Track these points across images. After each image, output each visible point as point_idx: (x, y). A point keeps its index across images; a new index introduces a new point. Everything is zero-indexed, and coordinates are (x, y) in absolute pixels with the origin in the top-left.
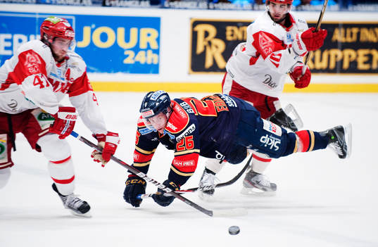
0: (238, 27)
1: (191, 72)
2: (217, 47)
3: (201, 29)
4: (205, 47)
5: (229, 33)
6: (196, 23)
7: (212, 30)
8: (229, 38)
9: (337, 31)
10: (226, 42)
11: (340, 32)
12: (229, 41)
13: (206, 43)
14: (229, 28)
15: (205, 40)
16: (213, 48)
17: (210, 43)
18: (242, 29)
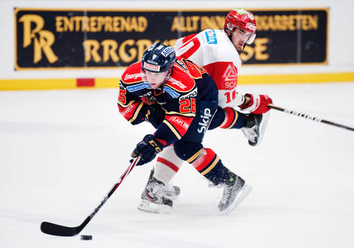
0: (69, 18)
1: (17, 68)
2: (46, 39)
3: (27, 20)
4: (32, 40)
5: (58, 24)
6: (20, 14)
7: (40, 22)
8: (59, 29)
9: (176, 20)
10: (56, 34)
11: (179, 21)
12: (59, 33)
13: (33, 36)
14: (59, 19)
15: (31, 32)
16: (42, 40)
17: (38, 35)
18: (72, 19)
